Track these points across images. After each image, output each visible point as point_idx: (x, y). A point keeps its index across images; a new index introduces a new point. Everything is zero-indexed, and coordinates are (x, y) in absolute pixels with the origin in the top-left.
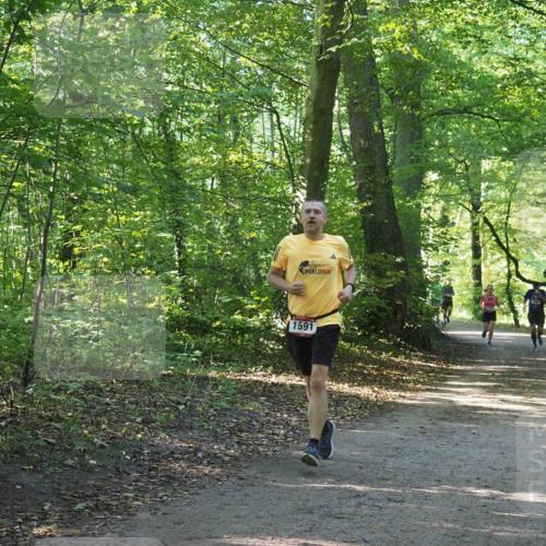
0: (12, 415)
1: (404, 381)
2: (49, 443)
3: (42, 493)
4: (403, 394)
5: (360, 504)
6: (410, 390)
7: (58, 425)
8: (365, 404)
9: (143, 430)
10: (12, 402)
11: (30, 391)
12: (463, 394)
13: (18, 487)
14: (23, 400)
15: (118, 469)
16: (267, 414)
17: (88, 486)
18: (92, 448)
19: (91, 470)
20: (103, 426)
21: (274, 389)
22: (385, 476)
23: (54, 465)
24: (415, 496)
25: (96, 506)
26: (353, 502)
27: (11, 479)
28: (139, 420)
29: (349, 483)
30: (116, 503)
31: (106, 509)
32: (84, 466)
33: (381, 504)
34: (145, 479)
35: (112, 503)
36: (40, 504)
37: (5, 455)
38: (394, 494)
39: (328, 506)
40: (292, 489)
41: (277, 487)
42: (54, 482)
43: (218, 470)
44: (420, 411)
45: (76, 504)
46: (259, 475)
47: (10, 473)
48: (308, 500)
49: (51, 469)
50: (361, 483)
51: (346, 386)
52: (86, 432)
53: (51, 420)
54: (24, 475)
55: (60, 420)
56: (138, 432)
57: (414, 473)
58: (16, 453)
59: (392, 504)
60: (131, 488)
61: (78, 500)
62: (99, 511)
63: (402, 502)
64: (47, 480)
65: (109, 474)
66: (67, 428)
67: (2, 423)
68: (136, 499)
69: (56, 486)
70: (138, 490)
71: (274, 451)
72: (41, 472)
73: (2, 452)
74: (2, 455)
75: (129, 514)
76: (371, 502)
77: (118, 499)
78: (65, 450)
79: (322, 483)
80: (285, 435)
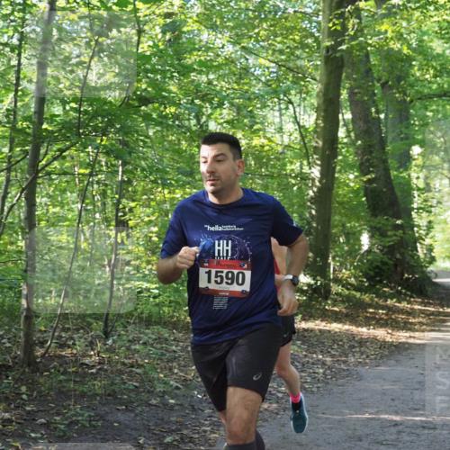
0: (100, 363)
1: (411, 323)
2: (136, 387)
4: (412, 334)
5: (399, 432)
6: (417, 331)
7: (138, 371)
8: (384, 345)
10: (99, 353)
11: (110, 342)
13: (116, 424)
14: (107, 350)
15: (193, 408)
16: (306, 356)
17: (171, 421)
18: (170, 389)
19: (172, 408)
20: (176, 371)
21: (306, 334)
22: (416, 407)
23: (141, 405)
24: (445, 423)
25: (182, 439)
26: (394, 430)
27: (109, 418)
29: (387, 413)
30: (197, 436)
31: (190, 442)
32: (166, 405)
33: (418, 431)
35: (193, 436)
36: (135, 439)
37: (101, 398)
38: (426, 422)
39: (373, 434)
40: (339, 421)
41: (327, 419)
42: (143, 419)
43: (275, 405)
45: (164, 437)
47: (107, 413)
48: (355, 430)
49: (140, 409)
50: (397, 413)
51: (364, 330)
52: (162, 376)
53: (133, 367)
54: (119, 415)
55: (140, 366)
58: (109, 395)
59: (426, 431)
60: (206, 422)
61: (165, 434)
62: (185, 443)
63: (435, 428)
64: (138, 418)
65: (187, 411)
66: (145, 373)
67: (94, 371)
68: (212, 432)
69: (146, 423)
70: (213, 424)
71: (318, 387)
72: (132, 411)
73: (97, 395)
74: (98, 398)
75: (210, 446)
76: (408, 430)
77: (198, 433)
78: (149, 392)
79: (364, 414)
80: (324, 373)
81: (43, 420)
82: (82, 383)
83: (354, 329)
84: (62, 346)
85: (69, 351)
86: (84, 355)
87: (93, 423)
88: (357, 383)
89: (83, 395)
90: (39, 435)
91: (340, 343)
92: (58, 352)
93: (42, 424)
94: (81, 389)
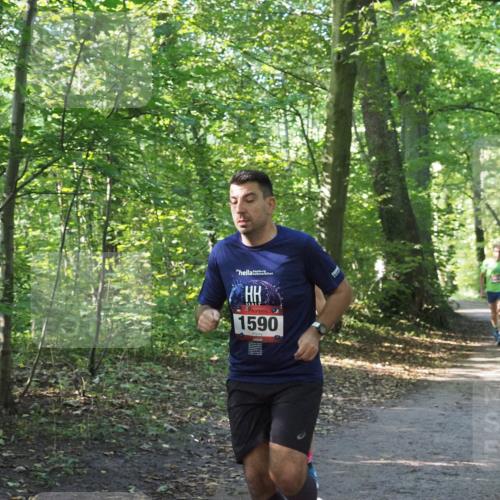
0: (85, 404)
1: (431, 359)
2: (125, 430)
3: (125, 477)
4: (431, 371)
5: (418, 479)
6: (437, 367)
7: (128, 412)
8: (400, 383)
9: (206, 414)
10: (84, 392)
11: (97, 380)
12: (487, 369)
13: (103, 472)
14: (94, 389)
15: (189, 451)
17: (165, 468)
18: (163, 432)
19: (165, 453)
20: (170, 412)
22: (435, 451)
23: (131, 450)
24: (468, 469)
25: (177, 488)
26: (411, 477)
27: (96, 464)
28: (200, 404)
29: (404, 458)
30: (193, 484)
31: (186, 491)
32: (159, 450)
33: (438, 478)
34: (215, 460)
35: (190, 484)
36: (125, 487)
37: (87, 442)
38: (448, 468)
39: (389, 481)
40: (351, 467)
41: (339, 465)
42: (134, 466)
44: (452, 387)
45: (157, 486)
46: (319, 454)
47: (94, 459)
48: (369, 477)
49: (130, 454)
50: (415, 458)
51: (379, 366)
52: (154, 417)
53: (121, 407)
54: (107, 461)
55: (130, 407)
56: (201, 416)
57: (461, 447)
58: (96, 439)
59: (448, 478)
60: (204, 469)
61: (158, 483)
62: (180, 492)
63: (457, 475)
64: (128, 465)
65: (183, 457)
66: (136, 414)
67: (78, 412)
68: (211, 480)
69: (137, 469)
70: (211, 471)
71: (328, 430)
72: (121, 457)
73: (83, 439)
74: (84, 443)
75: (208, 495)
76: (427, 477)
77: (195, 481)
78: (140, 435)
79: (378, 459)
80: (334, 414)
81: (22, 468)
82: (66, 426)
83: (367, 365)
84: (44, 384)
85: (51, 390)
86: (69, 395)
87: (78, 470)
88: (371, 425)
89: (67, 439)
90: (18, 484)
91: (353, 381)
92: (39, 392)
93: (21, 472)
94: (64, 433)
